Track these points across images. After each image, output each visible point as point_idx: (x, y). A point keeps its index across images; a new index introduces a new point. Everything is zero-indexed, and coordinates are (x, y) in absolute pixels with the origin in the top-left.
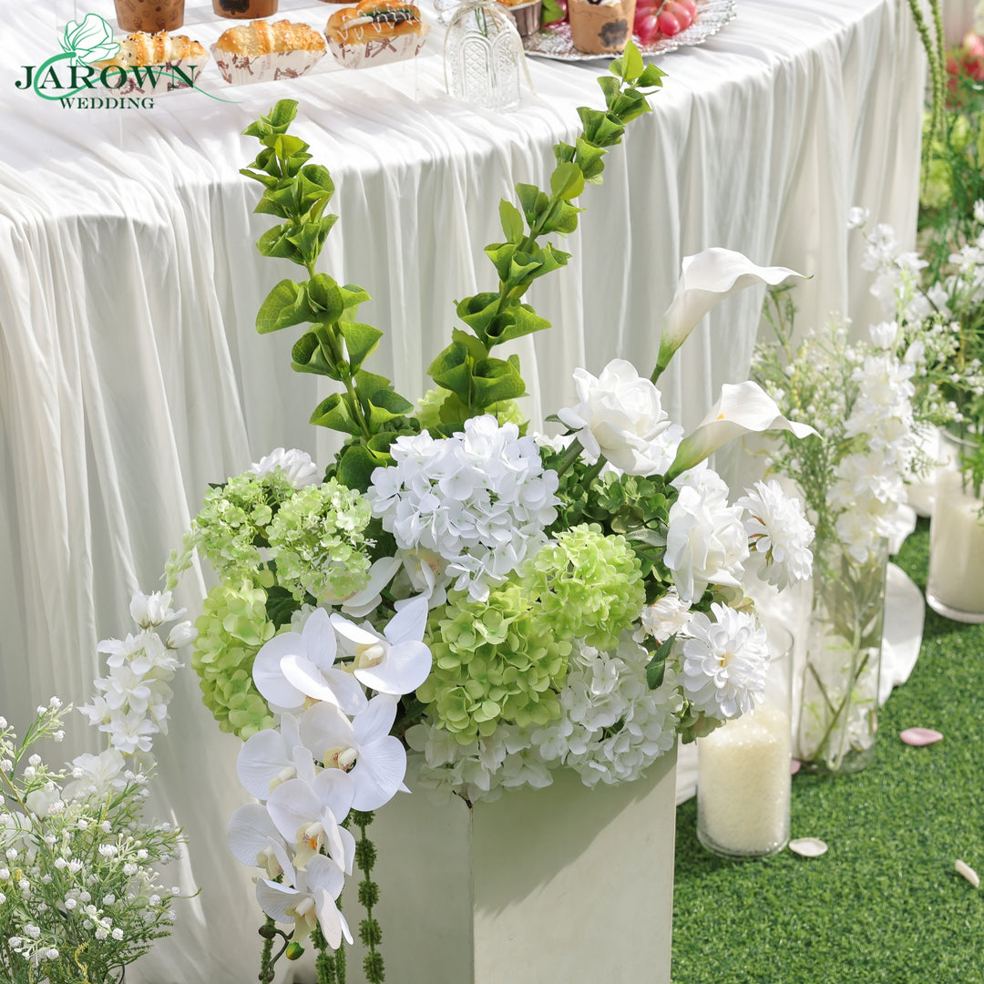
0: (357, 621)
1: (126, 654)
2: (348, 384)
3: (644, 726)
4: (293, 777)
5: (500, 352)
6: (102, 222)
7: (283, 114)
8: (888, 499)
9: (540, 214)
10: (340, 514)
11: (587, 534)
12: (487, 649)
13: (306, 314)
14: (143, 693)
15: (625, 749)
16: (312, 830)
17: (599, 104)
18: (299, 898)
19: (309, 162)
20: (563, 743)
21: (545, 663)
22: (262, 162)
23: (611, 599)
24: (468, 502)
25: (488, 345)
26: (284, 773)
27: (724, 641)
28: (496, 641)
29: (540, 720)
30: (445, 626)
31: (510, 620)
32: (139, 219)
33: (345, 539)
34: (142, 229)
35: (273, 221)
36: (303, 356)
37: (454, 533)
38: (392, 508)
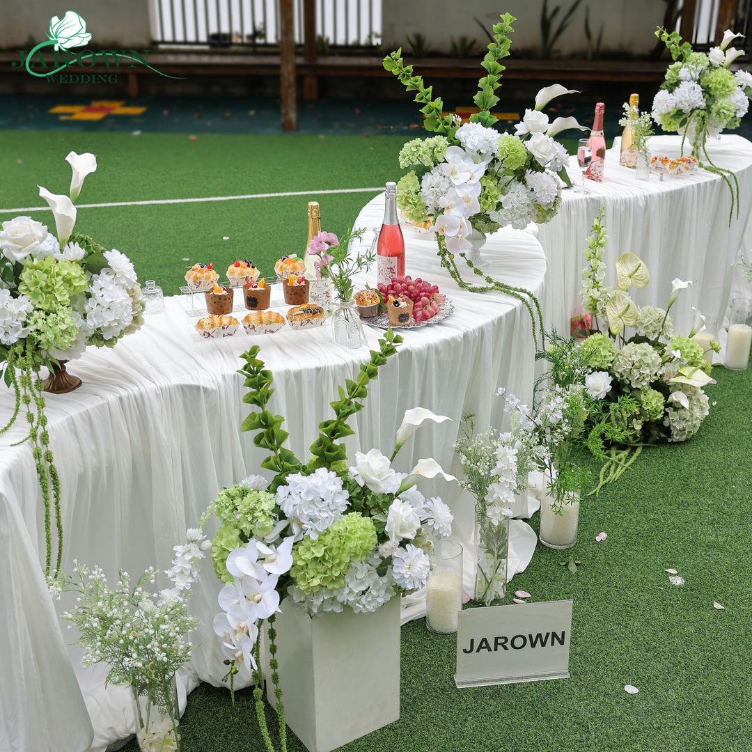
0: (268, 545)
1: (184, 551)
2: (276, 452)
3: (378, 591)
4: (238, 604)
5: (337, 442)
6: (190, 387)
7: (254, 351)
8: (507, 501)
9: (353, 390)
10: (263, 503)
11: (355, 516)
12: (316, 558)
13: (260, 425)
14: (188, 567)
15: (370, 599)
16: (243, 624)
17: (378, 349)
18: (236, 651)
19: (263, 369)
20: (344, 597)
21: (339, 564)
22: (245, 368)
23: (361, 542)
24: (312, 501)
25: (332, 440)
26: (235, 601)
27: (409, 560)
28: (319, 555)
29: (337, 586)
30: (301, 548)
31: (326, 547)
32: (205, 386)
33: (264, 513)
34: (205, 390)
35: (250, 390)
36: (258, 441)
37: (306, 513)
38: (284, 501)
